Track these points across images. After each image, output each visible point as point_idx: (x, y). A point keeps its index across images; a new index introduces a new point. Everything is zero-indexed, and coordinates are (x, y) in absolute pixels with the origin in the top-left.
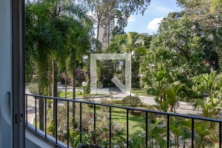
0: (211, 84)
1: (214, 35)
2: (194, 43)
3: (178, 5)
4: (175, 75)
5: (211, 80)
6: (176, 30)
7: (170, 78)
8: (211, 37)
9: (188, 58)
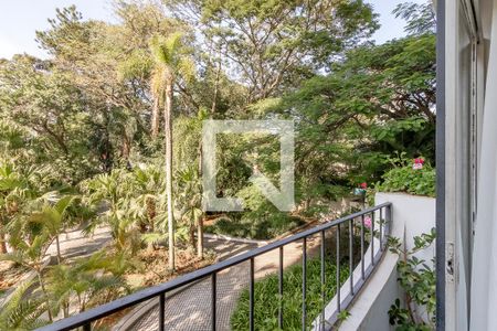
0: (114, 189)
1: (105, 115)
2: (77, 123)
3: (40, 44)
4: (45, 180)
5: (113, 184)
6: (42, 92)
7: (31, 187)
8: (100, 117)
9: (65, 149)
